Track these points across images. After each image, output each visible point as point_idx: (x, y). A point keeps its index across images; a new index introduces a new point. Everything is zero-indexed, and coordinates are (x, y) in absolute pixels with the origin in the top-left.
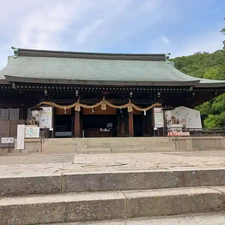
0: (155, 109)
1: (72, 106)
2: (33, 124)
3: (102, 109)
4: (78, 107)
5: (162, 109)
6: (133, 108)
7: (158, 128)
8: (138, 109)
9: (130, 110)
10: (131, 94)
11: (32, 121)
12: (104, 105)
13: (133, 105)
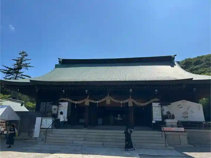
0: (153, 104)
1: (83, 101)
2: (50, 117)
3: (107, 103)
4: (87, 102)
5: (159, 104)
6: (133, 103)
7: (156, 121)
8: (138, 104)
9: (130, 104)
10: (131, 90)
11: (49, 114)
12: (108, 100)
13: (134, 101)
